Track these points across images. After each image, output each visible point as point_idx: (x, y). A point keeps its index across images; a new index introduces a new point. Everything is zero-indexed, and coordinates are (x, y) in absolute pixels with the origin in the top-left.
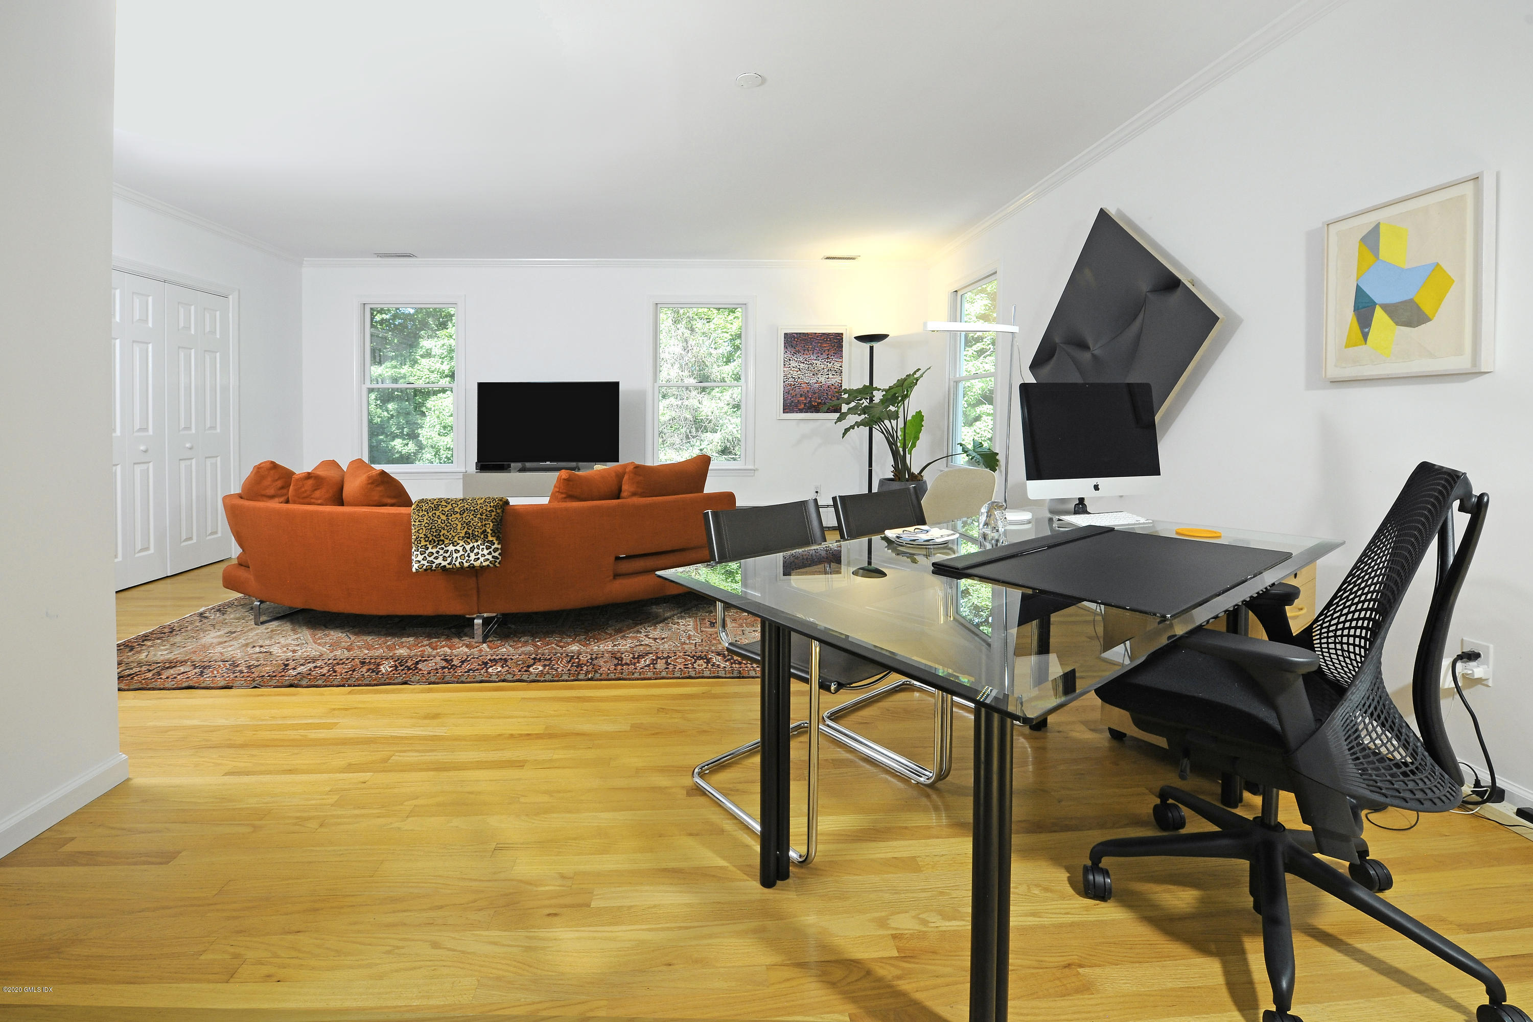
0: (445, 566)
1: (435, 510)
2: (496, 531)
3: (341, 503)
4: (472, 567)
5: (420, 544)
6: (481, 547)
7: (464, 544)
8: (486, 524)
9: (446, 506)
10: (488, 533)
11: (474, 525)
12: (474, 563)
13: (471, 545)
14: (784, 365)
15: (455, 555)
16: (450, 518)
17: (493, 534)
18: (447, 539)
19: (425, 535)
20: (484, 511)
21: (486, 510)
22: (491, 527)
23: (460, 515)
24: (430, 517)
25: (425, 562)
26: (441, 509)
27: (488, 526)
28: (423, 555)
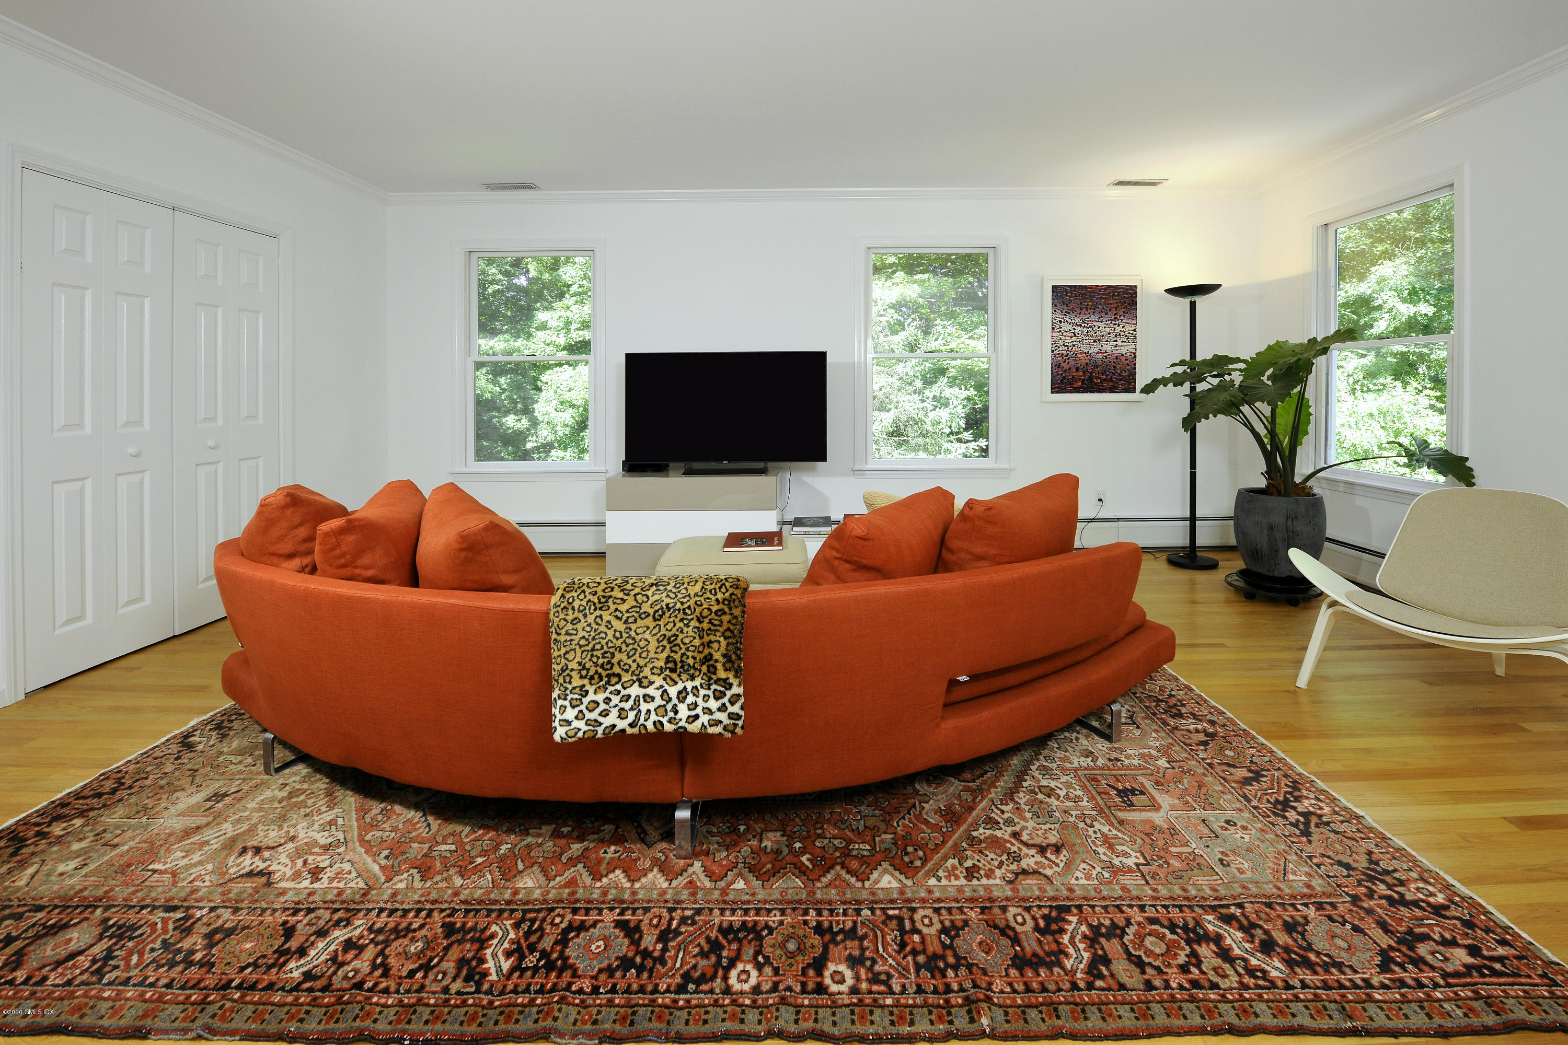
0: (623, 731)
1: (601, 609)
2: (734, 657)
3: (414, 580)
4: (681, 734)
5: (570, 683)
6: (703, 692)
7: (664, 683)
8: (711, 642)
9: (624, 601)
10: (716, 661)
11: (685, 644)
12: (687, 725)
13: (680, 686)
14: (1053, 328)
15: (644, 707)
16: (633, 627)
17: (728, 665)
18: (627, 671)
19: (580, 663)
20: (706, 612)
21: (709, 609)
22: (723, 650)
23: (655, 620)
24: (589, 625)
25: (581, 724)
26: (613, 607)
27: (715, 646)
28: (577, 709)
